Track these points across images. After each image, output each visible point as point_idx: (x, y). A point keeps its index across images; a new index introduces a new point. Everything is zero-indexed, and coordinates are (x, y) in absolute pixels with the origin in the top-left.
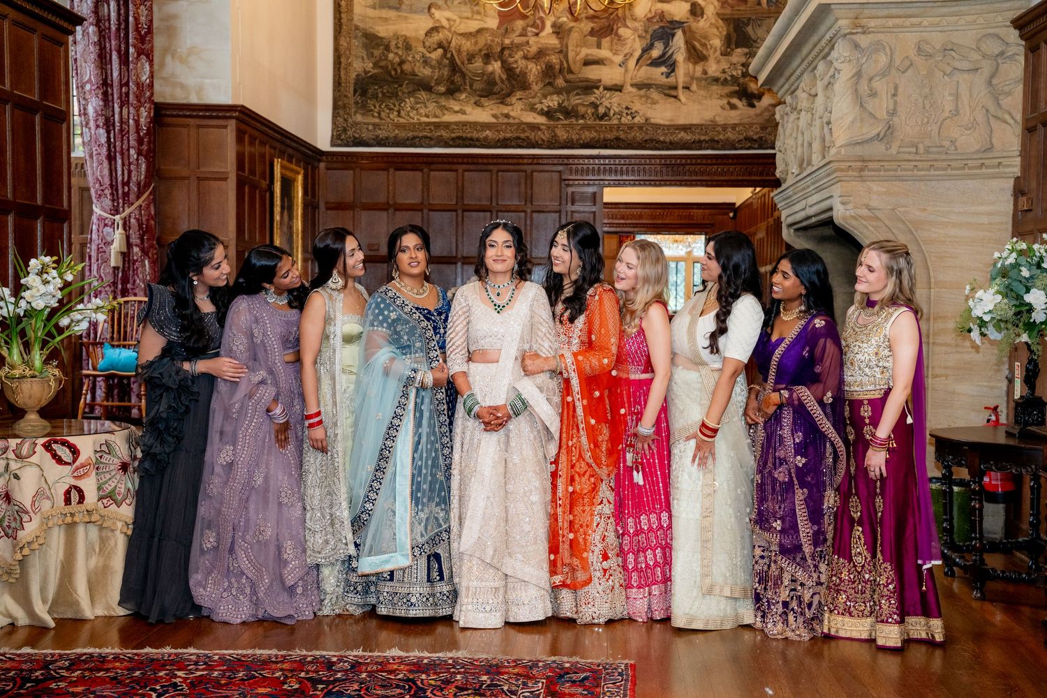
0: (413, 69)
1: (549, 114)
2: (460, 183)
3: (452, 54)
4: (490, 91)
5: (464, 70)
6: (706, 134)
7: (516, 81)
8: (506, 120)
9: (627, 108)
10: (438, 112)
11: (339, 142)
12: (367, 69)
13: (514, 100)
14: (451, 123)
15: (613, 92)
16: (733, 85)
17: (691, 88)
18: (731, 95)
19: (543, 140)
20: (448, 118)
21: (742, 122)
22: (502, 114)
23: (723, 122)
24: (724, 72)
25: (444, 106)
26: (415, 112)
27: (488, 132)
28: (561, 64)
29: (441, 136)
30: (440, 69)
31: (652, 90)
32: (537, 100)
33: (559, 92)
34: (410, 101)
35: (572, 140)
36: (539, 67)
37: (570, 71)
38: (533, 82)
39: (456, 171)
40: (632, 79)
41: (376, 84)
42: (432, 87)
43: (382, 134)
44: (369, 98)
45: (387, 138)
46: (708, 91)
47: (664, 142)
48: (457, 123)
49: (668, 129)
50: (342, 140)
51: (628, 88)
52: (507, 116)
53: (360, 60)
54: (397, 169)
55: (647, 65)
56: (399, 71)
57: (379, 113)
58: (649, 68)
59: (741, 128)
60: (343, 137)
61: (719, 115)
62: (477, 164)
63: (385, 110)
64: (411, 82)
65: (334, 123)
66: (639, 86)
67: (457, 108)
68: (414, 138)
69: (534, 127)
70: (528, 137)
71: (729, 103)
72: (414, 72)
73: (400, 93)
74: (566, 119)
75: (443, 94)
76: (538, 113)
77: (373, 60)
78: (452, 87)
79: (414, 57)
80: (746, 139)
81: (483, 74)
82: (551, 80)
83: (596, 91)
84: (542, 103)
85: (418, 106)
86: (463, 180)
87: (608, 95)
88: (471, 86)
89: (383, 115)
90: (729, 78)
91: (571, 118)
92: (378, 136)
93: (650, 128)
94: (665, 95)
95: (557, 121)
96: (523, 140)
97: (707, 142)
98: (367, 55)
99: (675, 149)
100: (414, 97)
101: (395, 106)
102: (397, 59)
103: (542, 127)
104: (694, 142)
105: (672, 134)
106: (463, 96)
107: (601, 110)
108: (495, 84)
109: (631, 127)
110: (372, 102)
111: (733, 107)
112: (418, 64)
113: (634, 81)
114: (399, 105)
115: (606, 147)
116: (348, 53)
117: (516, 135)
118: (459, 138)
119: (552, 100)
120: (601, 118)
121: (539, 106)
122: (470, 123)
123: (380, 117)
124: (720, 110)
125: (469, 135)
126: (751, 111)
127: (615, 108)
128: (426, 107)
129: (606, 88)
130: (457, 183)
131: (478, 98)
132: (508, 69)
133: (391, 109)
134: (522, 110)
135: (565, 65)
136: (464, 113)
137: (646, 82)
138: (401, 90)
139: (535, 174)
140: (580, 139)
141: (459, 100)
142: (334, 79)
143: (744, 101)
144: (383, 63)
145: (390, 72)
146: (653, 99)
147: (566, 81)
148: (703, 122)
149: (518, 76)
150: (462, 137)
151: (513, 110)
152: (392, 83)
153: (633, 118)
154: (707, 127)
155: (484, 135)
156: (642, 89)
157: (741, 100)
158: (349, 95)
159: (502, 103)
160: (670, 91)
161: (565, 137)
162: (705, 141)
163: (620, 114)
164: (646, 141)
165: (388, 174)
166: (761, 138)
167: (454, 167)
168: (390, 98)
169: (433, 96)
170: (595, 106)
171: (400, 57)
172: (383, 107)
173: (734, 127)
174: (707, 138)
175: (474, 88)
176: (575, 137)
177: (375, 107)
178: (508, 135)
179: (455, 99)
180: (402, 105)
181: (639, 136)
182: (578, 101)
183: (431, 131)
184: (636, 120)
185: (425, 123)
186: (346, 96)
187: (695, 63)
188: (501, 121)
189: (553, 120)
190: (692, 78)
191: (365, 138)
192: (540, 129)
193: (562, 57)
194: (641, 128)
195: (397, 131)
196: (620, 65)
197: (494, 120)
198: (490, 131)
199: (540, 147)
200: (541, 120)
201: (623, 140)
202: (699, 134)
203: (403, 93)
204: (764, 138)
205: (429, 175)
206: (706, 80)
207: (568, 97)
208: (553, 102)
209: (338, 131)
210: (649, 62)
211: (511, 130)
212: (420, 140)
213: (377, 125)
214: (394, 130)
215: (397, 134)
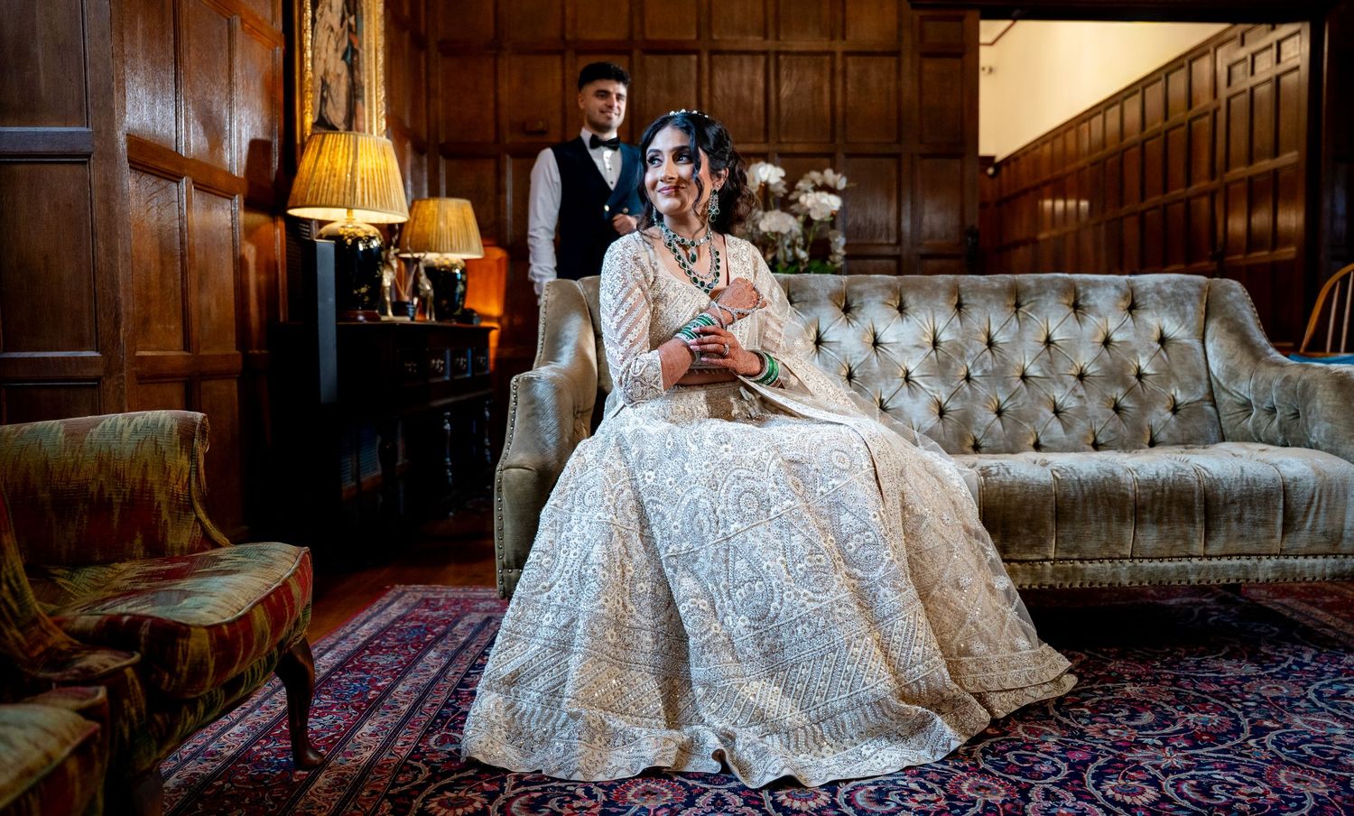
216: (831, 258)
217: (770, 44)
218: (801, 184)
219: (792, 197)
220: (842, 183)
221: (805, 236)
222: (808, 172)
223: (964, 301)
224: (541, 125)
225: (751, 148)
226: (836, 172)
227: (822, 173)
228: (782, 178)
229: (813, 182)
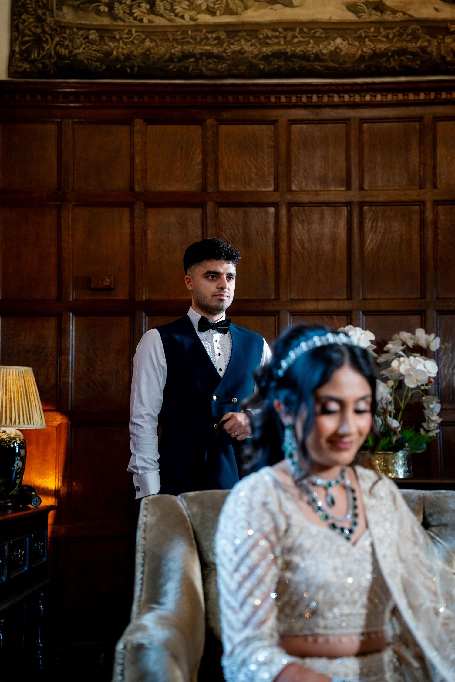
2: (283, 146)
8: (376, 16)
10: (234, 3)
11: (26, 65)
14: (260, 25)
20: (255, 14)
22: (366, 5)
26: (185, 3)
27: (339, 41)
29: (241, 52)
39: (274, 122)
43: (118, 49)
45: (128, 57)
48: (273, 26)
50: (32, 62)
52: (380, 7)
54: (150, 121)
57: (111, 5)
60: (34, 55)
65: (15, 26)
68: (185, 56)
69: (435, 29)
70: (423, 50)
86: (289, 140)
89: (119, 9)
92: (108, 54)
96: (415, 54)
117: (397, 45)
118: (278, 54)
122: (301, 24)
123: (112, 14)
125: (299, 50)
130: (276, 148)
136: (287, 3)
150: (285, 53)
155: (331, 48)
165: (132, 133)
167: (271, 114)
178: (382, 47)
183: (221, 42)
185: (208, 25)
188: (365, 17)
191: (81, 57)
192: (448, 31)
195: (148, 43)
197: (351, 17)
198: (345, 39)
205: (216, 134)
209: (23, 43)
211: (387, 37)
212: (196, 61)
213: (108, 31)
214: (143, 42)
215: (149, 50)
216: (425, 425)
217: (354, 195)
218: (390, 346)
219: (382, 359)
220: (435, 343)
221: (396, 403)
222: (397, 331)
224: (107, 281)
225: (333, 305)
226: (427, 332)
227: (413, 333)
228: (372, 342)
229: (404, 343)
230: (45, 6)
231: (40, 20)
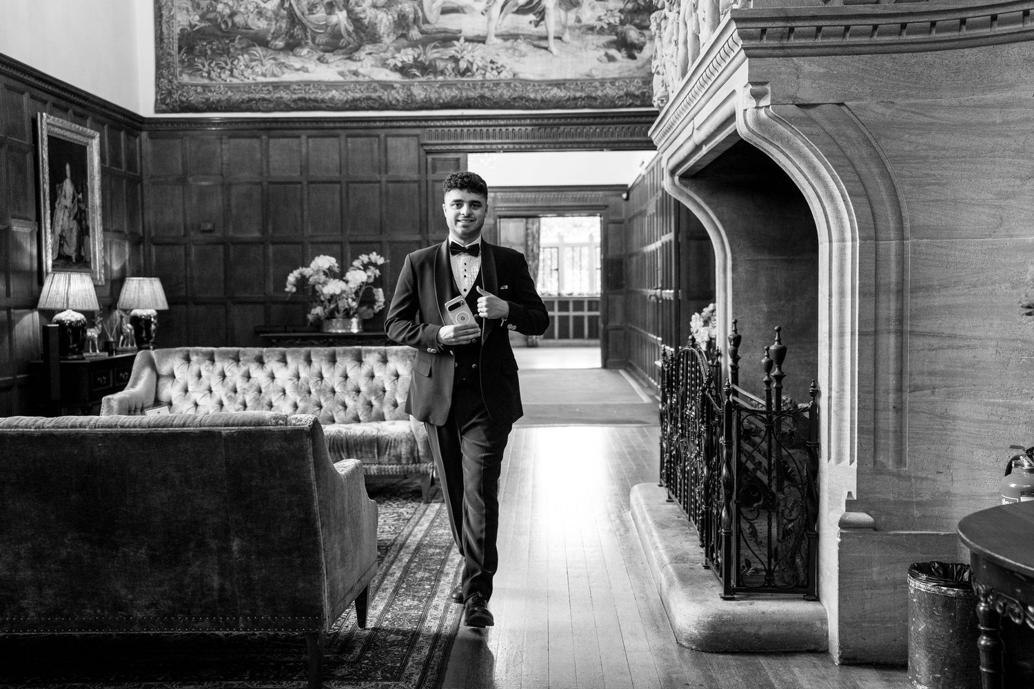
0: (246, 22)
1: (403, 70)
2: (304, 151)
3: (290, 4)
4: (334, 44)
5: (305, 21)
6: (582, 90)
7: (365, 34)
8: (354, 78)
9: (492, 62)
10: (277, 70)
11: (164, 107)
12: (193, 23)
13: (362, 54)
14: (291, 83)
15: (475, 44)
16: (610, 34)
17: (564, 39)
18: (610, 45)
19: (398, 101)
20: (288, 77)
21: (623, 75)
22: (349, 71)
23: (600, 77)
24: (600, 19)
25: (283, 63)
26: (250, 71)
27: (334, 92)
28: (416, 13)
29: (281, 98)
30: (277, 21)
31: (519, 41)
32: (389, 55)
33: (414, 44)
34: (243, 59)
35: (430, 100)
36: (390, 17)
37: (426, 21)
38: (384, 34)
39: (298, 137)
40: (496, 28)
41: (204, 40)
42: (268, 42)
43: (213, 97)
44: (198, 56)
45: (219, 101)
46: (583, 41)
47: (535, 100)
48: (298, 83)
49: (539, 85)
50: (167, 105)
51: (492, 40)
52: (356, 73)
53: (185, 12)
54: (231, 137)
55: (513, 13)
56: (230, 24)
57: (209, 73)
58: (515, 16)
59: (621, 83)
60: (168, 101)
61: (596, 69)
62: (323, 129)
63: (216, 69)
64: (244, 36)
65: (157, 85)
66: (506, 37)
67: (298, 66)
68: (250, 100)
69: (387, 86)
70: (380, 97)
71: (607, 55)
72: (247, 25)
73: (232, 50)
74: (423, 75)
75: (282, 50)
76: (391, 70)
77: (200, 12)
78: (291, 41)
79: (246, 8)
80: (627, 94)
81: (327, 26)
82: (404, 32)
83: (455, 42)
84: (394, 58)
85: (253, 64)
86: (307, 148)
87: (470, 48)
88: (313, 40)
89: (213, 75)
90: (606, 27)
91: (428, 74)
92: (208, 100)
93: (517, 85)
94: (535, 46)
95: (413, 78)
96: (375, 99)
97: (583, 99)
98: (193, 6)
99: (548, 108)
100: (248, 54)
101: (227, 64)
102: (227, 11)
103: (396, 85)
104: (568, 99)
105: (544, 90)
106: (305, 51)
107: (463, 65)
108: (340, 36)
109: (497, 84)
110: (200, 61)
111: (611, 59)
112: (251, 16)
113: (499, 31)
114: (232, 63)
115: (469, 107)
116: (170, 4)
117: (365, 94)
118: (300, 99)
119: (407, 54)
120: (463, 74)
121: (391, 62)
122: (314, 82)
123: (209, 77)
124: (597, 62)
125: (312, 96)
126: (632, 64)
127: (478, 62)
128: (262, 64)
129: (467, 40)
130: (301, 151)
131: (322, 54)
132: (355, 20)
133: (222, 68)
134: (372, 66)
135: (420, 14)
136: (306, 70)
137: (512, 32)
138: (233, 46)
139: (389, 139)
140: (440, 98)
141: (300, 56)
142: (156, 35)
143: (624, 52)
144: (211, 16)
145: (220, 25)
146: (520, 51)
147: (422, 32)
148: (578, 77)
149: (367, 28)
150: (305, 98)
151: (362, 67)
152: (223, 37)
153: (499, 73)
154: (583, 82)
155: (330, 96)
156: (509, 39)
157: (620, 51)
158: (173, 53)
159: (350, 59)
160: (539, 43)
161: (422, 96)
162: (581, 97)
163: (485, 68)
164: (515, 99)
165: (222, 143)
166: (643, 94)
167: (297, 132)
168: (221, 55)
169: (271, 52)
170: (455, 60)
171: (231, 8)
172: (213, 65)
173: (613, 82)
174: (584, 95)
175: (317, 42)
176: (433, 96)
177: (204, 66)
178: (358, 95)
179: (295, 55)
180: (235, 63)
181: (507, 94)
182: (436, 55)
183: (270, 92)
184: (502, 76)
185: (262, 83)
186: (169, 54)
187: (567, 10)
188: (348, 79)
189: (409, 77)
190: (564, 27)
191: (193, 102)
192: (393, 88)
193: (416, 5)
194: (508, 84)
195: (229, 93)
196: (483, 14)
197: (340, 79)
198: (337, 90)
199: (394, 108)
200: (395, 77)
201: (489, 99)
202: (574, 90)
203: (236, 49)
204: (647, 94)
205: (267, 144)
206: (580, 28)
207: (424, 50)
208: (407, 56)
209: (162, 94)
210: (516, 9)
211: (360, 90)
212: (256, 103)
213: (207, 87)
214: (227, 92)
215: (230, 97)
216: (374, 304)
218: (355, 263)
220: (380, 260)
222: (364, 254)
223: (313, 360)
224: (210, 226)
226: (378, 254)
227: (370, 255)
229: (362, 261)
230: (173, 74)
231: (170, 81)
